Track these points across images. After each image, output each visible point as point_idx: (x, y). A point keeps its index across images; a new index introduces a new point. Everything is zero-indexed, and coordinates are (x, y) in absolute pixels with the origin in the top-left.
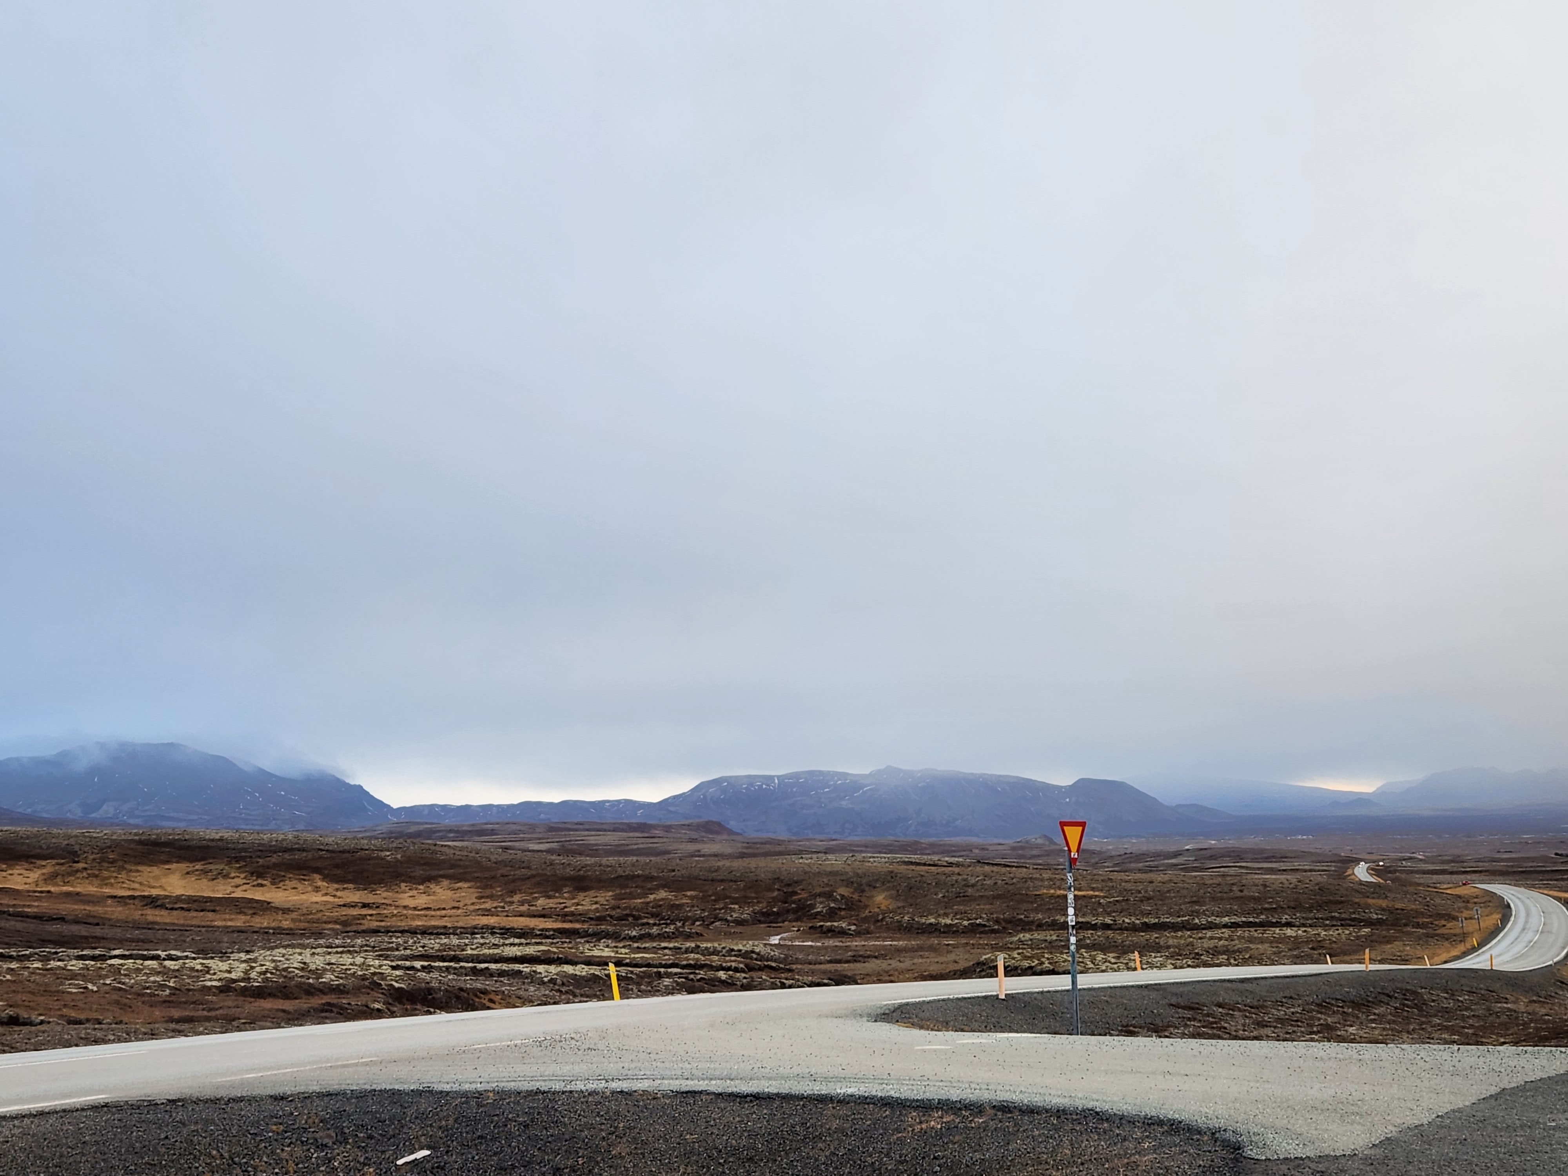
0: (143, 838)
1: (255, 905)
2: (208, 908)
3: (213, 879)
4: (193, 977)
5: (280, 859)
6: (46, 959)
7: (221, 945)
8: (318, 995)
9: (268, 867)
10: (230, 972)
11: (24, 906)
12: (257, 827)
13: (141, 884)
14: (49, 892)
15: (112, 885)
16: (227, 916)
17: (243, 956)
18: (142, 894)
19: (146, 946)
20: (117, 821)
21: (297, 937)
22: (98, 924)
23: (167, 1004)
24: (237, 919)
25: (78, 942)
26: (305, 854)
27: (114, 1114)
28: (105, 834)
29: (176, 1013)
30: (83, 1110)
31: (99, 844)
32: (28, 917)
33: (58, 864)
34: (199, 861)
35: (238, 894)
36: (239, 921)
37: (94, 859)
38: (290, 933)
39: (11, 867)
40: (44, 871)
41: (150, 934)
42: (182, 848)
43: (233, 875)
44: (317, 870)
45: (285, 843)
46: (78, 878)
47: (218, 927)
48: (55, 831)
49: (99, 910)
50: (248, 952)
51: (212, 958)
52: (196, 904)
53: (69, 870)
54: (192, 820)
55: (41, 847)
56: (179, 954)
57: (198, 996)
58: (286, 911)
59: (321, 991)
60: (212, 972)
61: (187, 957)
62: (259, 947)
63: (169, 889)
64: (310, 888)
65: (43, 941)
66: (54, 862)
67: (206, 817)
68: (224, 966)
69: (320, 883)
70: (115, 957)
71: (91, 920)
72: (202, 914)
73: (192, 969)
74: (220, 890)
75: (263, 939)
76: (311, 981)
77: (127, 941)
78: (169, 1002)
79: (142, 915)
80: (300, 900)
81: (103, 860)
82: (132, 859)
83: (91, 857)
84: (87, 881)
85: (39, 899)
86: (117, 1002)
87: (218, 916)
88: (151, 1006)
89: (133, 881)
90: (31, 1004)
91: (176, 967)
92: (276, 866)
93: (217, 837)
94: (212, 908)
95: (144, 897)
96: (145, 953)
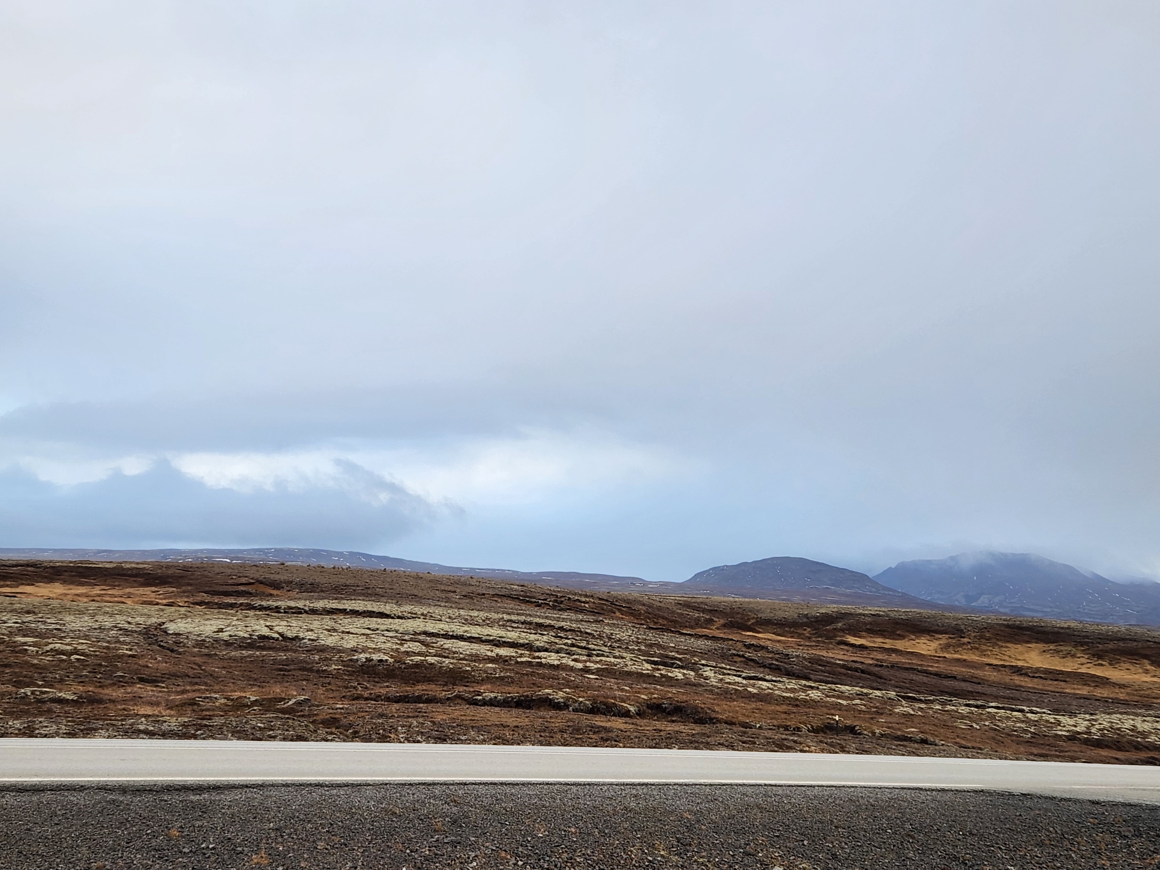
0: (1010, 623)
1: (1097, 679)
2: (1060, 679)
3: (1064, 658)
4: (1049, 727)
5: (1116, 646)
6: (943, 704)
7: (1071, 707)
8: (1144, 751)
9: (1107, 652)
10: (1076, 726)
11: (929, 666)
12: (1098, 620)
13: (1010, 657)
14: (945, 657)
15: (989, 655)
16: (1076, 686)
17: (1088, 717)
18: (1012, 664)
19: (1015, 702)
20: (991, 609)
21: (1130, 707)
22: (979, 683)
23: (1030, 744)
24: (1083, 689)
25: (966, 695)
26: (1135, 644)
27: (987, 797)
28: (983, 619)
29: (1035, 751)
30: (968, 791)
31: (978, 625)
32: (931, 674)
33: (950, 638)
34: (1053, 643)
35: (1083, 670)
36: (1084, 691)
37: (975, 636)
38: (1125, 703)
39: (918, 637)
40: (941, 642)
41: (1017, 694)
42: (1038, 632)
43: (1079, 655)
44: (1146, 657)
45: (1118, 633)
46: (965, 649)
47: (1069, 694)
48: (947, 614)
49: (979, 673)
50: (1092, 714)
51: (1064, 715)
52: (1052, 674)
53: (958, 642)
54: (1047, 612)
55: (938, 626)
56: (1038, 710)
57: (1052, 741)
58: (1122, 686)
59: (1147, 748)
60: (1062, 725)
61: (1044, 713)
62: (1101, 711)
63: (1031, 662)
64: (1141, 671)
65: (942, 692)
66: (947, 636)
67: (1056, 610)
68: (1071, 722)
69: (1149, 667)
70: (992, 707)
71: (975, 680)
72: (1056, 682)
73: (1047, 721)
74: (1069, 666)
75: (1105, 706)
76: (1139, 739)
77: (1000, 697)
78: (1031, 742)
79: (1011, 679)
80: (1134, 679)
81: (982, 637)
82: (1003, 638)
83: (973, 634)
84: (971, 652)
85: (938, 662)
86: (993, 738)
87: (1069, 685)
88: (1018, 744)
89: (1004, 654)
90: (935, 733)
91: (1036, 719)
92: (1112, 651)
93: (1066, 626)
94: (1063, 679)
95: (1012, 666)
96: (1014, 707)
